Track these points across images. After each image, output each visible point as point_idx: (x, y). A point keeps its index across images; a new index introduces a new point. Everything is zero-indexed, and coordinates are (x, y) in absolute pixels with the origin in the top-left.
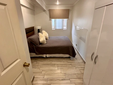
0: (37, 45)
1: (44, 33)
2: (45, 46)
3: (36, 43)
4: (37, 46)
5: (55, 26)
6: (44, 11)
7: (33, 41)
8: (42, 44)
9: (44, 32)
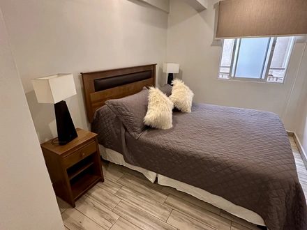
0: (134, 130)
1: (176, 88)
2: (158, 143)
3: (130, 121)
4: (133, 134)
5: (231, 67)
6: (200, 9)
7: (122, 115)
8: (154, 129)
9: (177, 85)
